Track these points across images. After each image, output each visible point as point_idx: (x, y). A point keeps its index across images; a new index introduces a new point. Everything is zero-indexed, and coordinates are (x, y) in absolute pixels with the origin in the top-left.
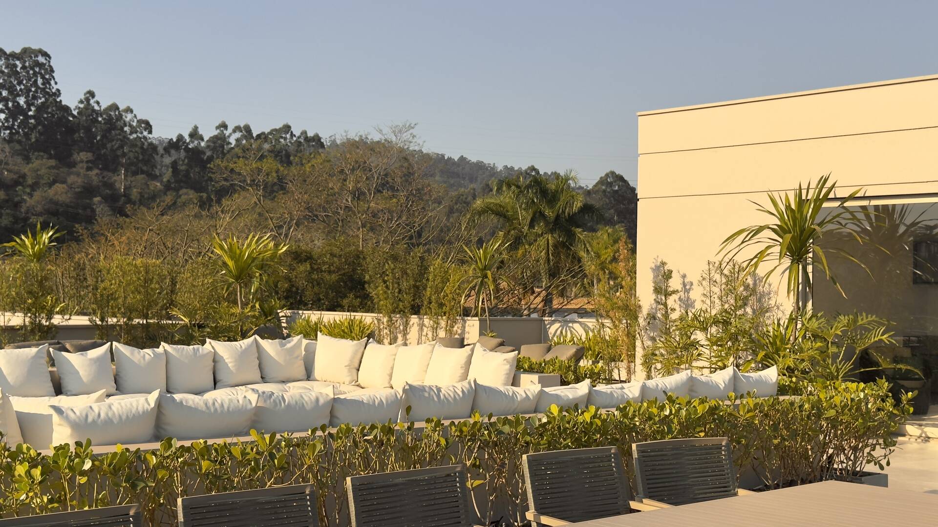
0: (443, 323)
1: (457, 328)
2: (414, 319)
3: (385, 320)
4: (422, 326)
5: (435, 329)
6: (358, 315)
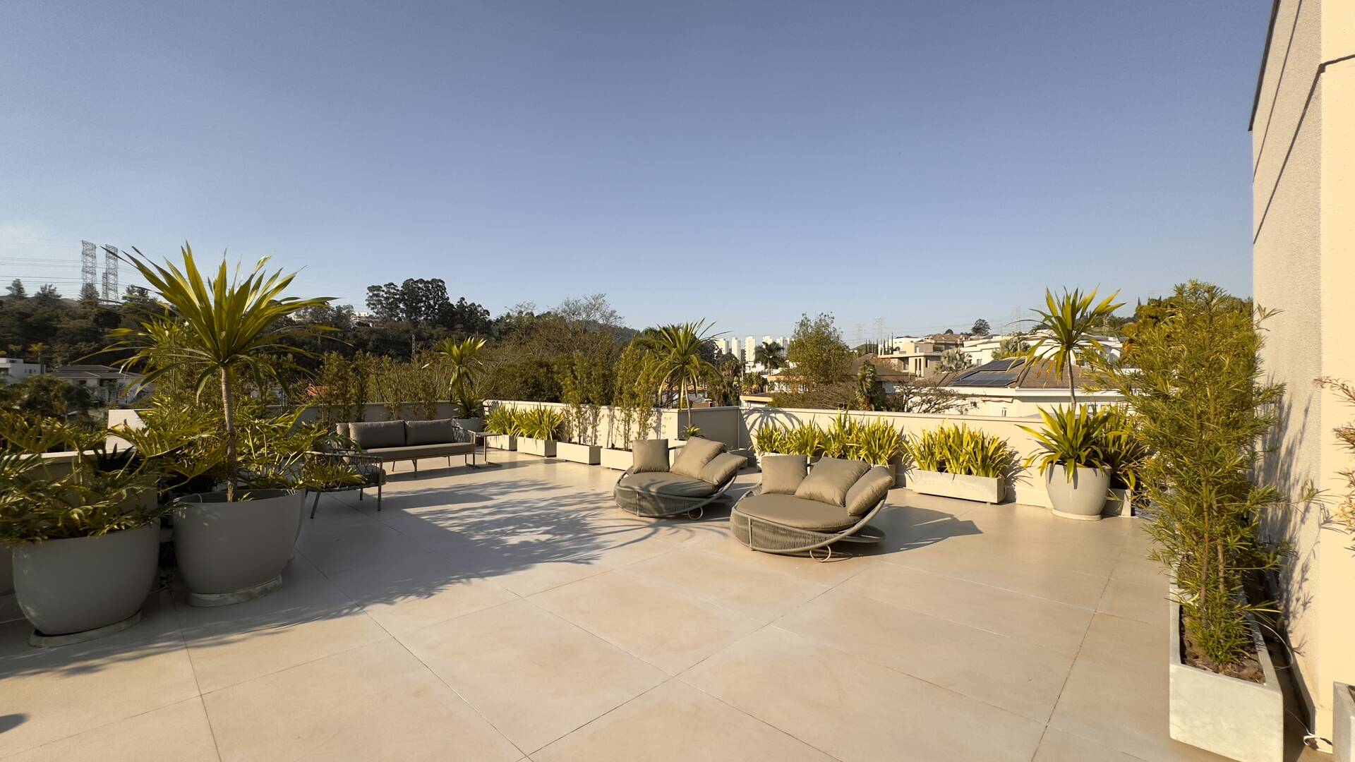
2: (604, 410)
3: (575, 410)
4: (612, 418)
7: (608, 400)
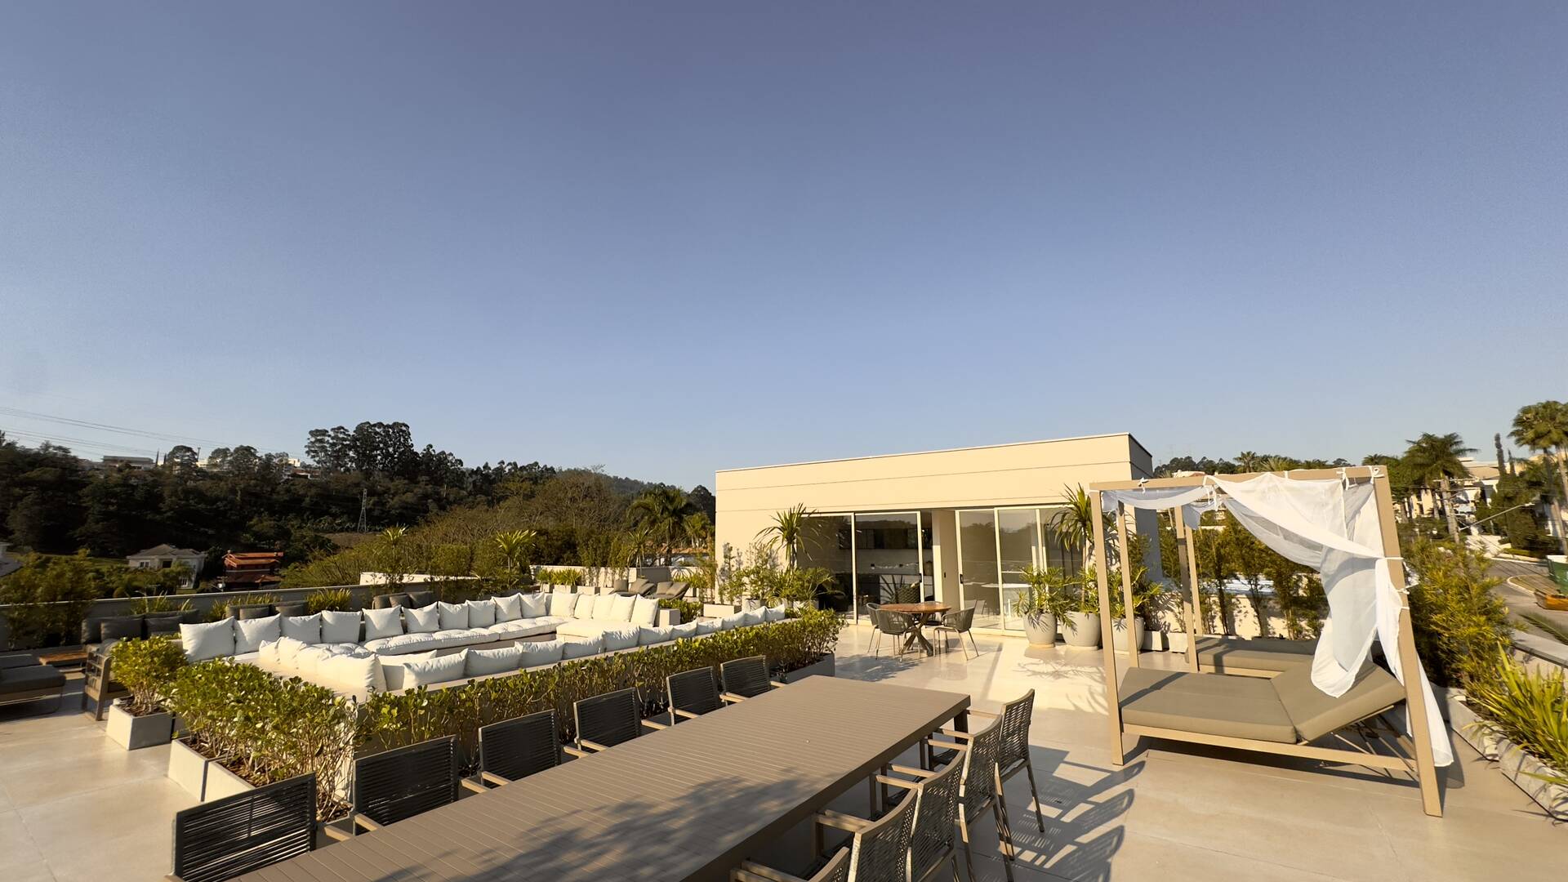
0: (617, 571)
1: (625, 574)
2: (603, 569)
3: (587, 570)
4: (606, 573)
5: (613, 574)
6: (573, 568)
7: (604, 564)
